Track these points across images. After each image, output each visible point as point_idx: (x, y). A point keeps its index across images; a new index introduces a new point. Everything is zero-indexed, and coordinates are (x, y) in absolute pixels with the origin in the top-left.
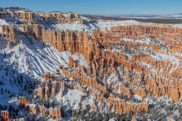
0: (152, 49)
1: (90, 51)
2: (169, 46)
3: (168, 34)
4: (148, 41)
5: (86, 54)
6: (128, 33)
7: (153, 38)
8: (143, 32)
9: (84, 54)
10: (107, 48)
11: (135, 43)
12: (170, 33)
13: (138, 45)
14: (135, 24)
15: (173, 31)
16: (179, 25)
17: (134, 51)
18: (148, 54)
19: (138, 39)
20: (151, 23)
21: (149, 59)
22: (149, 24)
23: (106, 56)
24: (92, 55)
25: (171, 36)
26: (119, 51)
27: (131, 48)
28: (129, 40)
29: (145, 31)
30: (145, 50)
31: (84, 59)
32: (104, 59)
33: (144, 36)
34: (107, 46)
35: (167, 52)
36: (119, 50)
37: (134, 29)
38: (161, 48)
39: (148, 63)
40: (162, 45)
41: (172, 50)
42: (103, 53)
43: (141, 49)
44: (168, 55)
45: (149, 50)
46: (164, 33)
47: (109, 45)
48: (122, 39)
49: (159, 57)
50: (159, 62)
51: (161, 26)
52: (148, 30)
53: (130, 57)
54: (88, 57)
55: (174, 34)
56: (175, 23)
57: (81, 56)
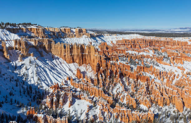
0: (155, 61)
1: (97, 62)
2: (171, 58)
3: (170, 46)
4: (151, 53)
5: (93, 66)
6: (132, 46)
7: (156, 50)
8: (146, 45)
9: (91, 66)
10: (112, 60)
11: (139, 55)
12: (171, 46)
13: (143, 57)
14: (138, 38)
15: (174, 44)
16: (180, 39)
17: (139, 63)
18: (152, 65)
19: (142, 51)
20: (154, 37)
21: (152, 70)
22: (152, 38)
23: (112, 67)
24: (99, 66)
25: (173, 49)
26: (124, 63)
27: (136, 60)
28: (134, 52)
29: (149, 44)
30: (149, 62)
31: (91, 70)
32: (110, 70)
33: (147, 49)
34: (112, 58)
35: (170, 64)
36: (124, 61)
37: (138, 42)
38: (164, 59)
39: (153, 74)
40: (164, 57)
41: (174, 61)
42: (109, 64)
43: (145, 61)
44: (171, 66)
45: (153, 62)
46: (166, 46)
47: (114, 57)
48: (127, 52)
49: (163, 68)
50: (163, 72)
51: (163, 39)
52: (151, 43)
53: (135, 68)
54: (95, 68)
55: (175, 47)
56: (177, 37)
57: (88, 68)
